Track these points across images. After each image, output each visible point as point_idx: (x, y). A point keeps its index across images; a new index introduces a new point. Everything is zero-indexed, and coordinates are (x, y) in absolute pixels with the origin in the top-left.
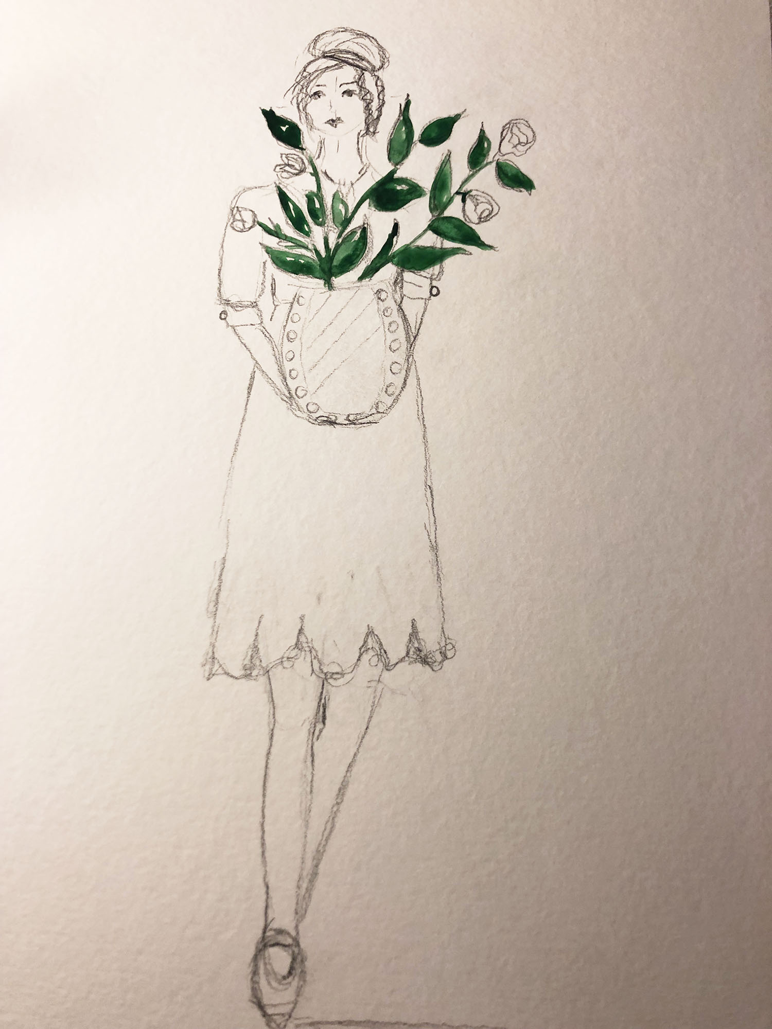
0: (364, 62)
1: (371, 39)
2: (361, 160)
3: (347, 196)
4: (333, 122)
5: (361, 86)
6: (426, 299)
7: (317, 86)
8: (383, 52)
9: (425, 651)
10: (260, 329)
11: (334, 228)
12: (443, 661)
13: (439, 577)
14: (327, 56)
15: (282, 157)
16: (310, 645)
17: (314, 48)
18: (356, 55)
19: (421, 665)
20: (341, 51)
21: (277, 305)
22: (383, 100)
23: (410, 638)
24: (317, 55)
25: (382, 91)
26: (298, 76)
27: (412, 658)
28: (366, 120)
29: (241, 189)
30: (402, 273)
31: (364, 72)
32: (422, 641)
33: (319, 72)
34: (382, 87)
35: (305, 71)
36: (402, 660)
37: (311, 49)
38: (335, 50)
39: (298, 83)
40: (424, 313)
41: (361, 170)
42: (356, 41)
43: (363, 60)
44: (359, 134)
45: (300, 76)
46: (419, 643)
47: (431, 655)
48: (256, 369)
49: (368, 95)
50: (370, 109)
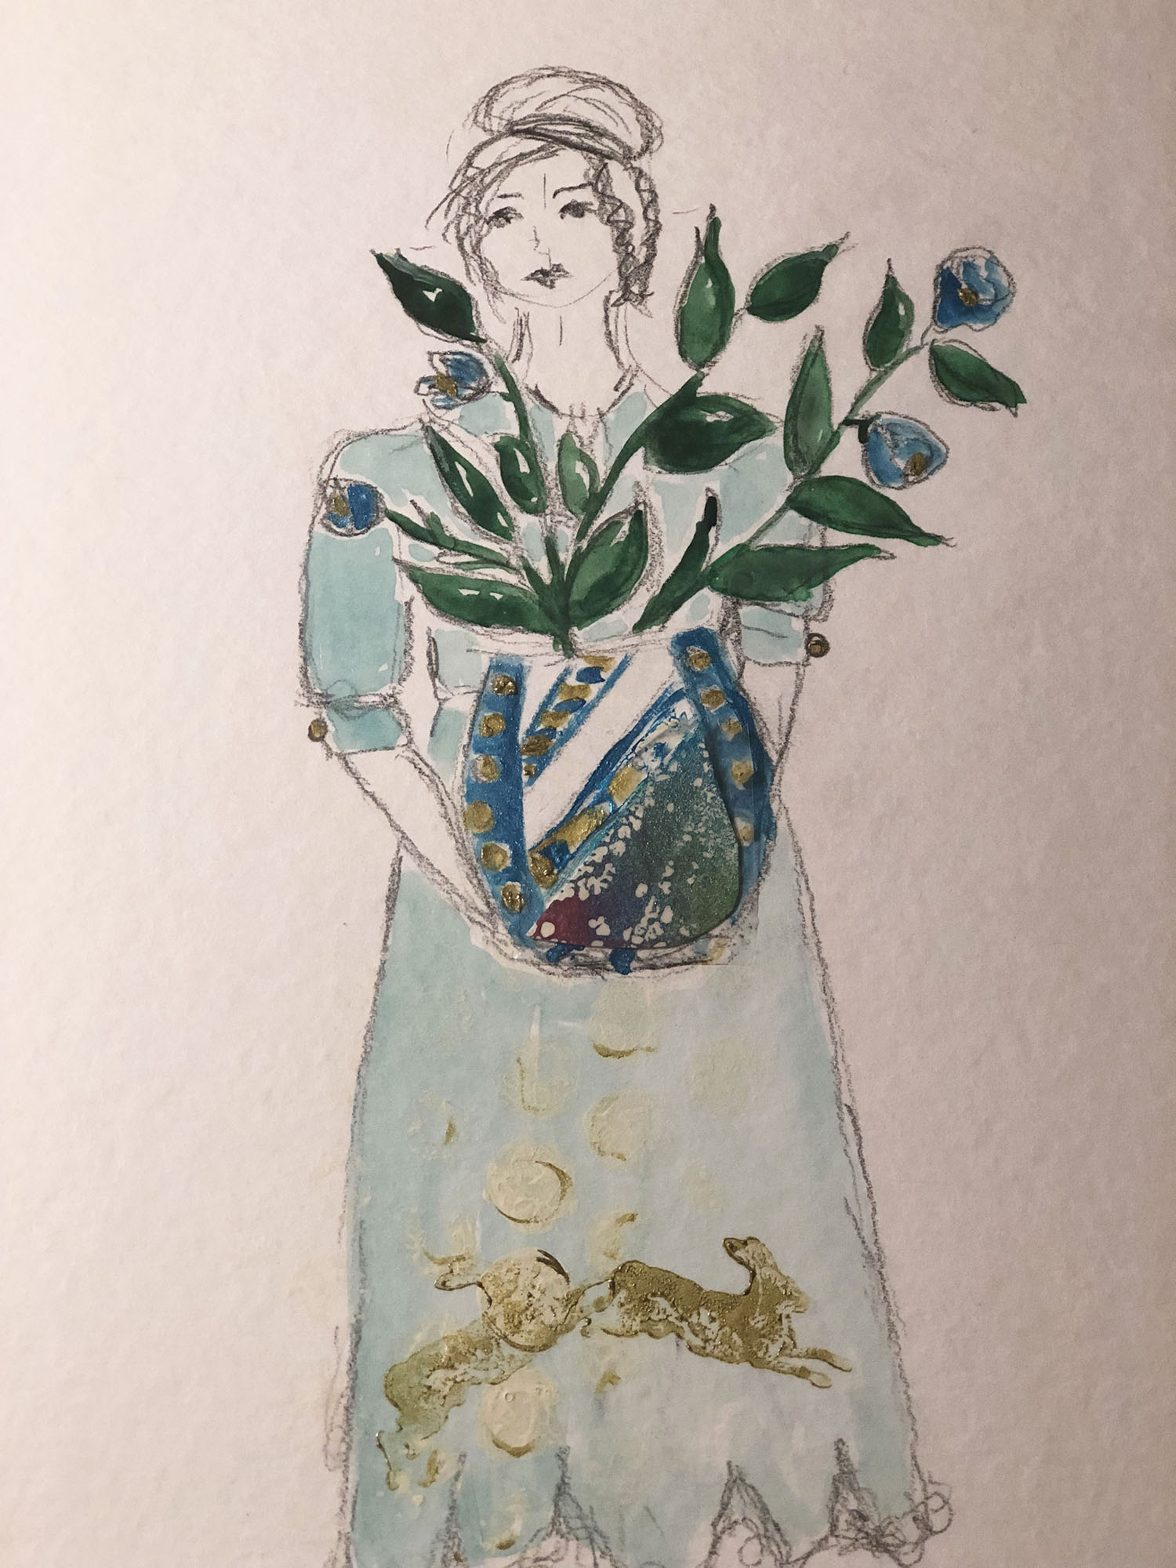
0: (605, 141)
1: (617, 89)
2: (618, 359)
3: (591, 442)
4: (544, 277)
5: (603, 194)
6: (797, 664)
7: (501, 197)
8: (646, 115)
9: (876, 1518)
10: (408, 758)
11: (566, 516)
12: (922, 1540)
13: (892, 1327)
14: (519, 131)
15: (431, 360)
16: (589, 1523)
17: (488, 114)
18: (586, 124)
19: (870, 1553)
20: (551, 119)
21: (445, 700)
22: (657, 222)
23: (837, 1488)
24: (495, 128)
25: (651, 202)
26: (455, 178)
27: (844, 1537)
28: (620, 268)
29: (341, 437)
30: (735, 609)
31: (606, 161)
32: (865, 1495)
33: (504, 165)
34: (652, 191)
35: (470, 164)
36: (821, 1545)
37: (480, 118)
38: (535, 116)
39: (457, 193)
40: (796, 696)
41: (620, 383)
42: (582, 94)
43: (601, 135)
44: (607, 299)
45: (460, 178)
46: (859, 1499)
47: (891, 1528)
48: (403, 852)
49: (621, 211)
50: (629, 244)
